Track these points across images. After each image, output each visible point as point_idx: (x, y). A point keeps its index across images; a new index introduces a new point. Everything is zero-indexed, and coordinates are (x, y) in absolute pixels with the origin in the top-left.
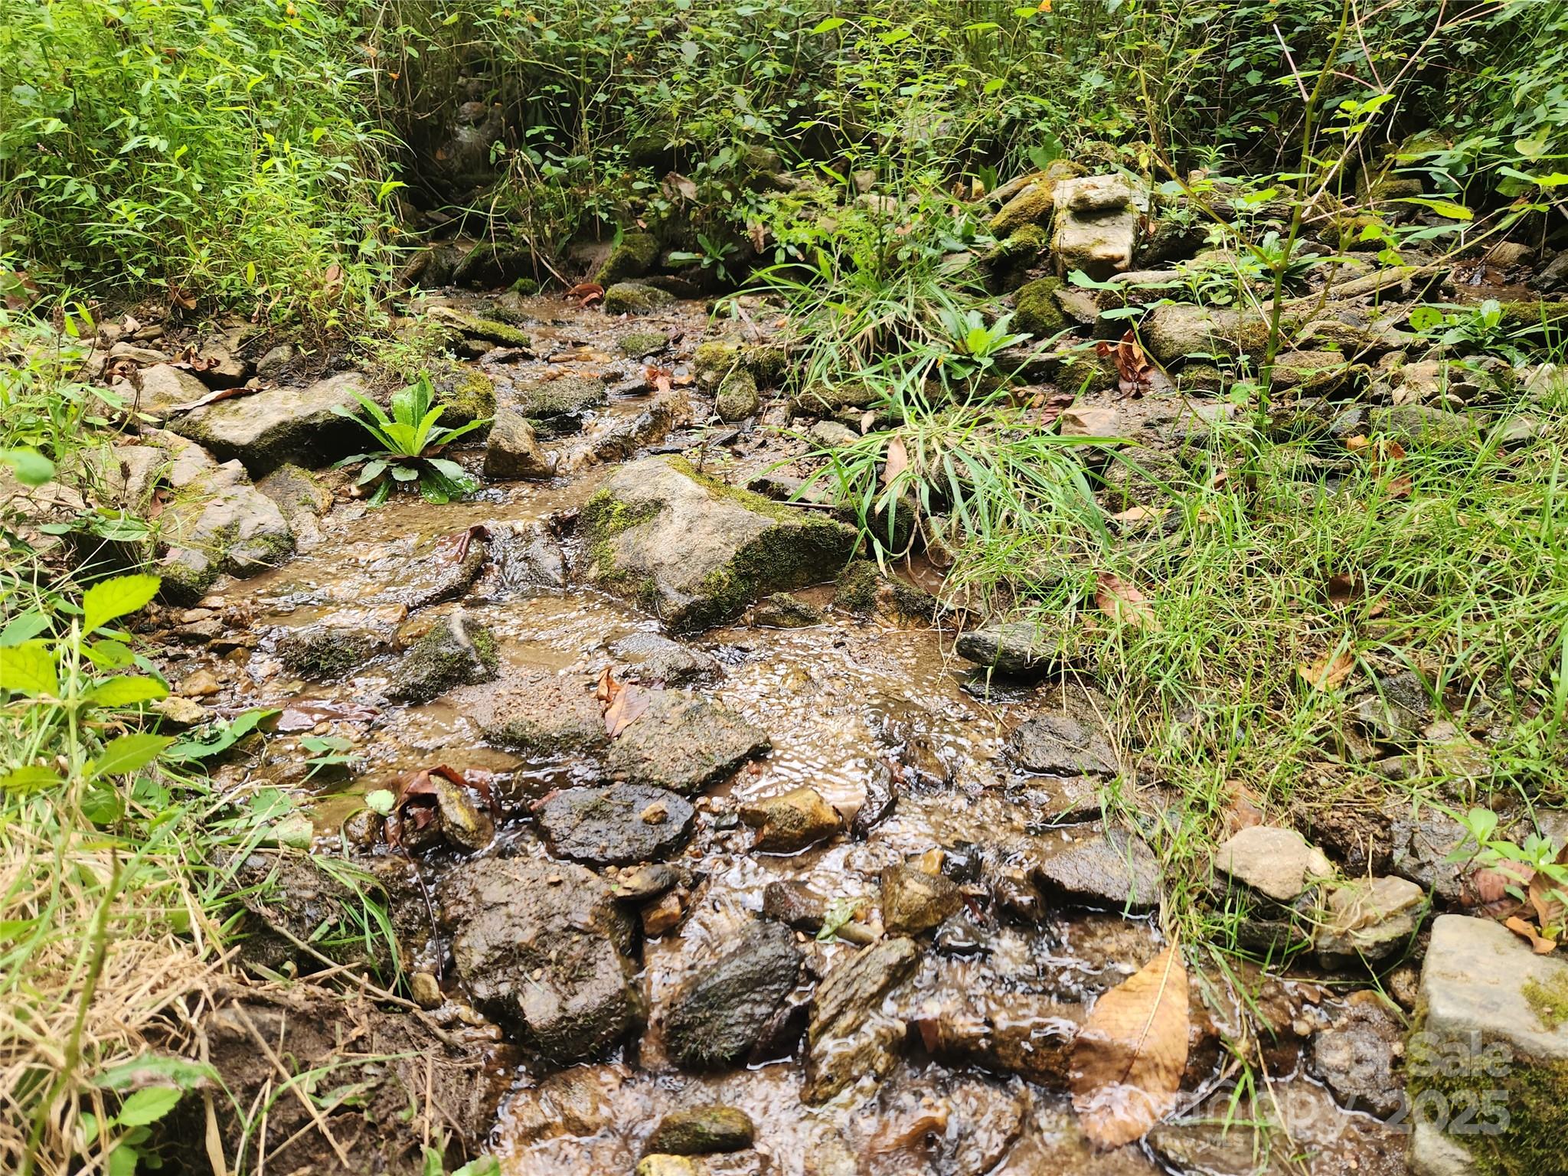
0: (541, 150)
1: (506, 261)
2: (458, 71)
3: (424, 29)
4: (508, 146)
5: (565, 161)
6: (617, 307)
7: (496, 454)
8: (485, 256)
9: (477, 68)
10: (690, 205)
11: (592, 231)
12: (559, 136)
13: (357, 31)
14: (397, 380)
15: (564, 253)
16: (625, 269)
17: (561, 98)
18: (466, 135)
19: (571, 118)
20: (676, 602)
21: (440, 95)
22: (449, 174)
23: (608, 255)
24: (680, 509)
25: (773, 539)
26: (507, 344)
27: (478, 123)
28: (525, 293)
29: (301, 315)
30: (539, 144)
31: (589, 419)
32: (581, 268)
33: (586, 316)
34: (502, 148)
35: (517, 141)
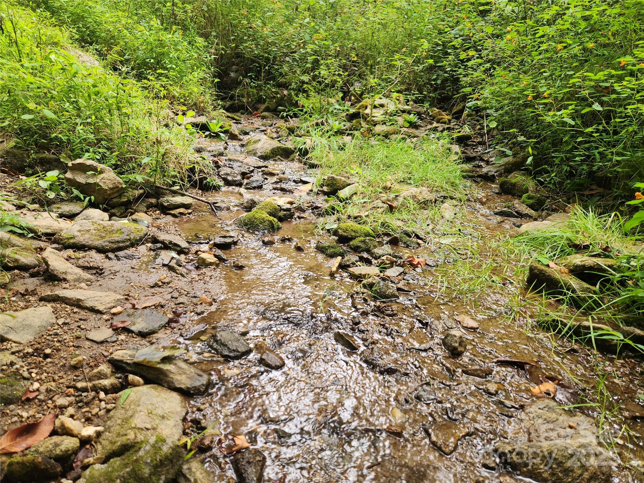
0: (251, 79)
1: (238, 106)
2: (233, 57)
3: (226, 46)
4: (243, 77)
5: (256, 82)
6: (263, 118)
7: (231, 134)
8: (233, 104)
9: (238, 57)
10: (285, 95)
11: (261, 100)
12: (256, 76)
13: (210, 46)
14: (213, 119)
15: (253, 105)
16: (267, 109)
17: (257, 67)
18: (232, 75)
19: (259, 72)
20: (259, 154)
21: (227, 63)
22: (227, 84)
23: (263, 107)
24: (263, 140)
25: (278, 148)
26: (236, 120)
27: (236, 72)
28: (242, 114)
29: (195, 104)
30: (251, 77)
31: (251, 133)
32: (257, 109)
33: (256, 119)
34: (241, 78)
35: (245, 76)
